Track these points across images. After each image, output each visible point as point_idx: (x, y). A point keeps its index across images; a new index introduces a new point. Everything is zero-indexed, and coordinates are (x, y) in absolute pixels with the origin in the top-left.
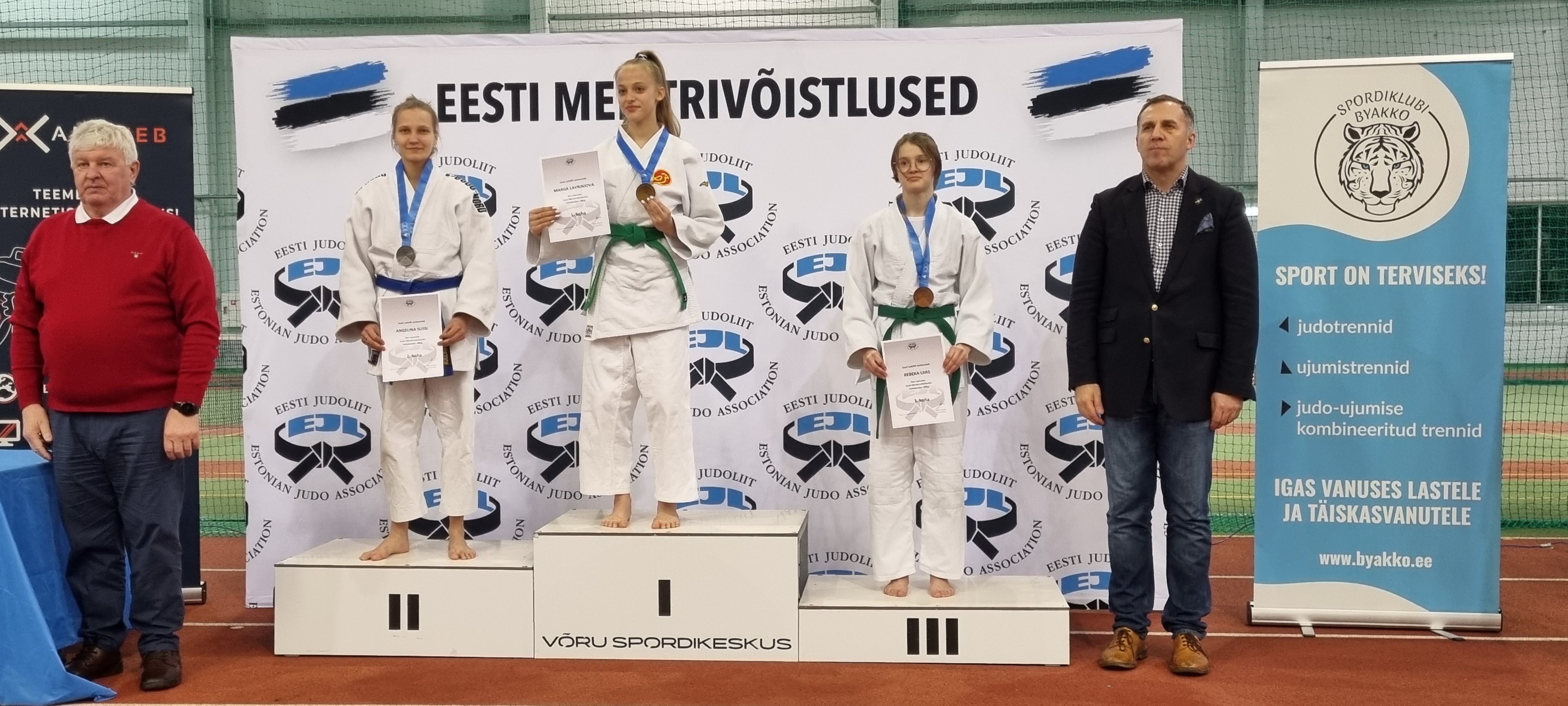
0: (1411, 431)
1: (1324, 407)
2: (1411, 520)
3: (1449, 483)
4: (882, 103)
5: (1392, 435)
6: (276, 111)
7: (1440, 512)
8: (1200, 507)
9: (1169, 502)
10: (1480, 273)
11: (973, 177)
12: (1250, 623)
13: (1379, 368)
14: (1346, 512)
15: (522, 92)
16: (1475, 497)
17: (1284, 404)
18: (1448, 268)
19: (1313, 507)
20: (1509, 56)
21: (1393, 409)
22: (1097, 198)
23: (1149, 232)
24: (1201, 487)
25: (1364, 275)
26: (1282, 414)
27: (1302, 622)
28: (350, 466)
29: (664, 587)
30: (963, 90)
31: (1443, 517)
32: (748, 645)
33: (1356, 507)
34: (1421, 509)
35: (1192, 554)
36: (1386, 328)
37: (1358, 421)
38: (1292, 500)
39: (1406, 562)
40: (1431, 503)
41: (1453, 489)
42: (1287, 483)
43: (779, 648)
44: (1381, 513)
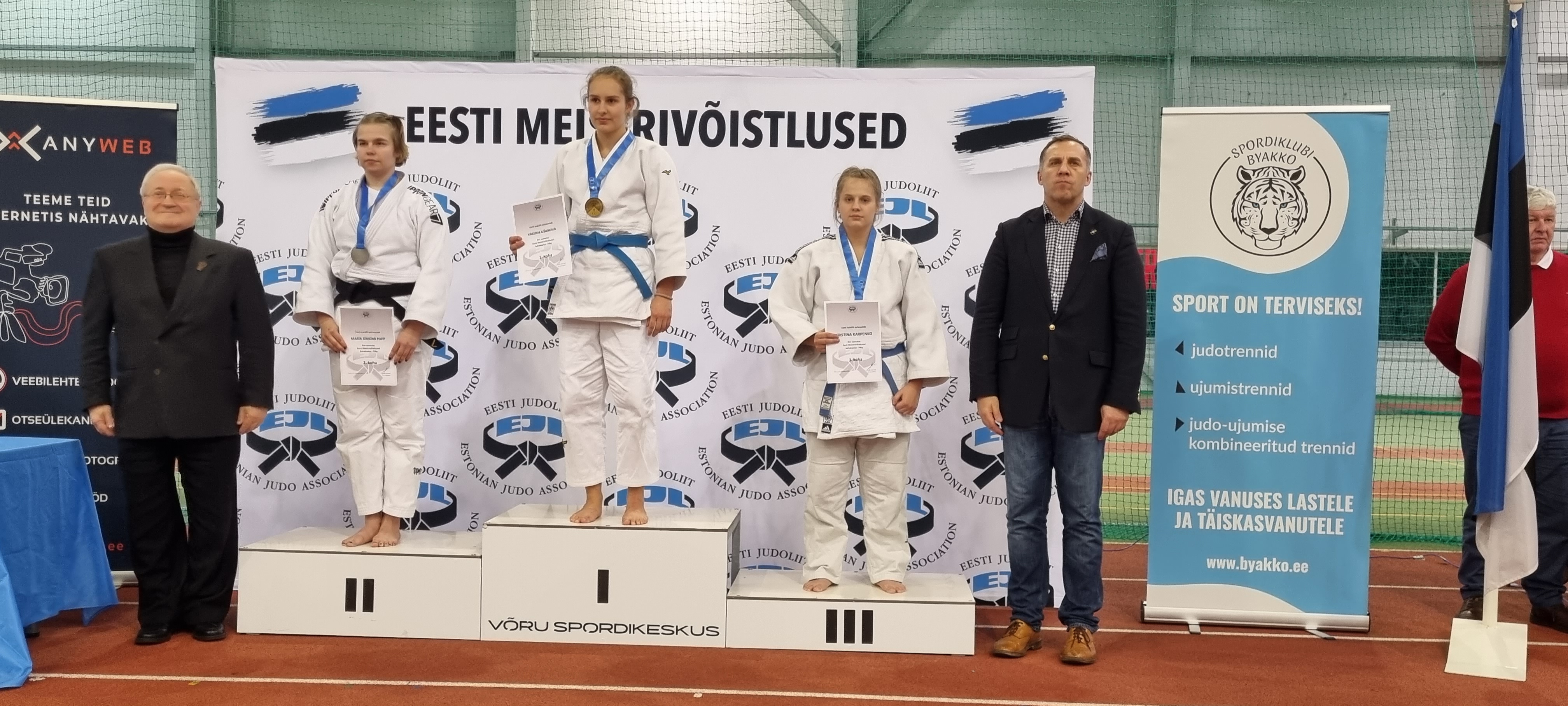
0: (1292, 448)
1: (1214, 424)
2: (1290, 529)
3: (1325, 496)
4: (818, 136)
5: (1274, 450)
6: (255, 128)
7: (1316, 522)
8: (1092, 510)
9: (1065, 507)
10: (1356, 305)
11: (900, 206)
12: (1143, 622)
13: (1264, 389)
14: (1231, 521)
15: (486, 116)
16: (1348, 510)
17: (1178, 420)
18: (1328, 300)
19: (1202, 515)
20: (1386, 108)
21: (1276, 427)
22: (1002, 227)
23: (1048, 258)
24: (1092, 493)
25: (1253, 305)
26: (1176, 430)
27: (1189, 621)
28: (316, 460)
29: (603, 576)
30: (894, 126)
31: (1321, 527)
32: (680, 632)
33: (1241, 516)
34: (1299, 519)
35: (1085, 554)
36: (1272, 353)
37: (1244, 437)
38: (1183, 509)
39: (1285, 567)
40: (1308, 514)
41: (1327, 501)
42: (1179, 493)
43: (707, 635)
44: (1263, 522)
